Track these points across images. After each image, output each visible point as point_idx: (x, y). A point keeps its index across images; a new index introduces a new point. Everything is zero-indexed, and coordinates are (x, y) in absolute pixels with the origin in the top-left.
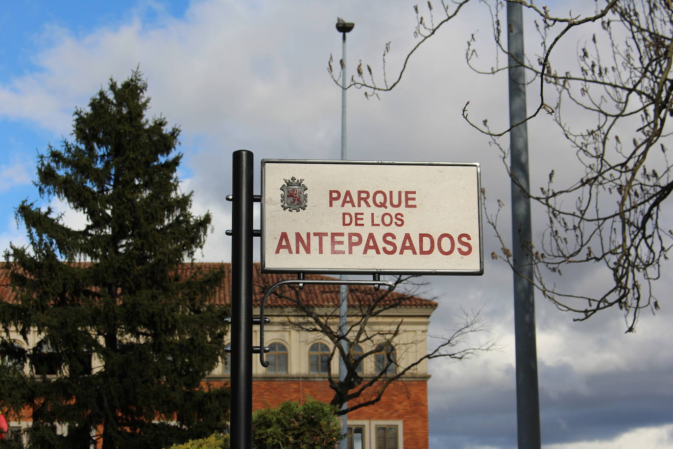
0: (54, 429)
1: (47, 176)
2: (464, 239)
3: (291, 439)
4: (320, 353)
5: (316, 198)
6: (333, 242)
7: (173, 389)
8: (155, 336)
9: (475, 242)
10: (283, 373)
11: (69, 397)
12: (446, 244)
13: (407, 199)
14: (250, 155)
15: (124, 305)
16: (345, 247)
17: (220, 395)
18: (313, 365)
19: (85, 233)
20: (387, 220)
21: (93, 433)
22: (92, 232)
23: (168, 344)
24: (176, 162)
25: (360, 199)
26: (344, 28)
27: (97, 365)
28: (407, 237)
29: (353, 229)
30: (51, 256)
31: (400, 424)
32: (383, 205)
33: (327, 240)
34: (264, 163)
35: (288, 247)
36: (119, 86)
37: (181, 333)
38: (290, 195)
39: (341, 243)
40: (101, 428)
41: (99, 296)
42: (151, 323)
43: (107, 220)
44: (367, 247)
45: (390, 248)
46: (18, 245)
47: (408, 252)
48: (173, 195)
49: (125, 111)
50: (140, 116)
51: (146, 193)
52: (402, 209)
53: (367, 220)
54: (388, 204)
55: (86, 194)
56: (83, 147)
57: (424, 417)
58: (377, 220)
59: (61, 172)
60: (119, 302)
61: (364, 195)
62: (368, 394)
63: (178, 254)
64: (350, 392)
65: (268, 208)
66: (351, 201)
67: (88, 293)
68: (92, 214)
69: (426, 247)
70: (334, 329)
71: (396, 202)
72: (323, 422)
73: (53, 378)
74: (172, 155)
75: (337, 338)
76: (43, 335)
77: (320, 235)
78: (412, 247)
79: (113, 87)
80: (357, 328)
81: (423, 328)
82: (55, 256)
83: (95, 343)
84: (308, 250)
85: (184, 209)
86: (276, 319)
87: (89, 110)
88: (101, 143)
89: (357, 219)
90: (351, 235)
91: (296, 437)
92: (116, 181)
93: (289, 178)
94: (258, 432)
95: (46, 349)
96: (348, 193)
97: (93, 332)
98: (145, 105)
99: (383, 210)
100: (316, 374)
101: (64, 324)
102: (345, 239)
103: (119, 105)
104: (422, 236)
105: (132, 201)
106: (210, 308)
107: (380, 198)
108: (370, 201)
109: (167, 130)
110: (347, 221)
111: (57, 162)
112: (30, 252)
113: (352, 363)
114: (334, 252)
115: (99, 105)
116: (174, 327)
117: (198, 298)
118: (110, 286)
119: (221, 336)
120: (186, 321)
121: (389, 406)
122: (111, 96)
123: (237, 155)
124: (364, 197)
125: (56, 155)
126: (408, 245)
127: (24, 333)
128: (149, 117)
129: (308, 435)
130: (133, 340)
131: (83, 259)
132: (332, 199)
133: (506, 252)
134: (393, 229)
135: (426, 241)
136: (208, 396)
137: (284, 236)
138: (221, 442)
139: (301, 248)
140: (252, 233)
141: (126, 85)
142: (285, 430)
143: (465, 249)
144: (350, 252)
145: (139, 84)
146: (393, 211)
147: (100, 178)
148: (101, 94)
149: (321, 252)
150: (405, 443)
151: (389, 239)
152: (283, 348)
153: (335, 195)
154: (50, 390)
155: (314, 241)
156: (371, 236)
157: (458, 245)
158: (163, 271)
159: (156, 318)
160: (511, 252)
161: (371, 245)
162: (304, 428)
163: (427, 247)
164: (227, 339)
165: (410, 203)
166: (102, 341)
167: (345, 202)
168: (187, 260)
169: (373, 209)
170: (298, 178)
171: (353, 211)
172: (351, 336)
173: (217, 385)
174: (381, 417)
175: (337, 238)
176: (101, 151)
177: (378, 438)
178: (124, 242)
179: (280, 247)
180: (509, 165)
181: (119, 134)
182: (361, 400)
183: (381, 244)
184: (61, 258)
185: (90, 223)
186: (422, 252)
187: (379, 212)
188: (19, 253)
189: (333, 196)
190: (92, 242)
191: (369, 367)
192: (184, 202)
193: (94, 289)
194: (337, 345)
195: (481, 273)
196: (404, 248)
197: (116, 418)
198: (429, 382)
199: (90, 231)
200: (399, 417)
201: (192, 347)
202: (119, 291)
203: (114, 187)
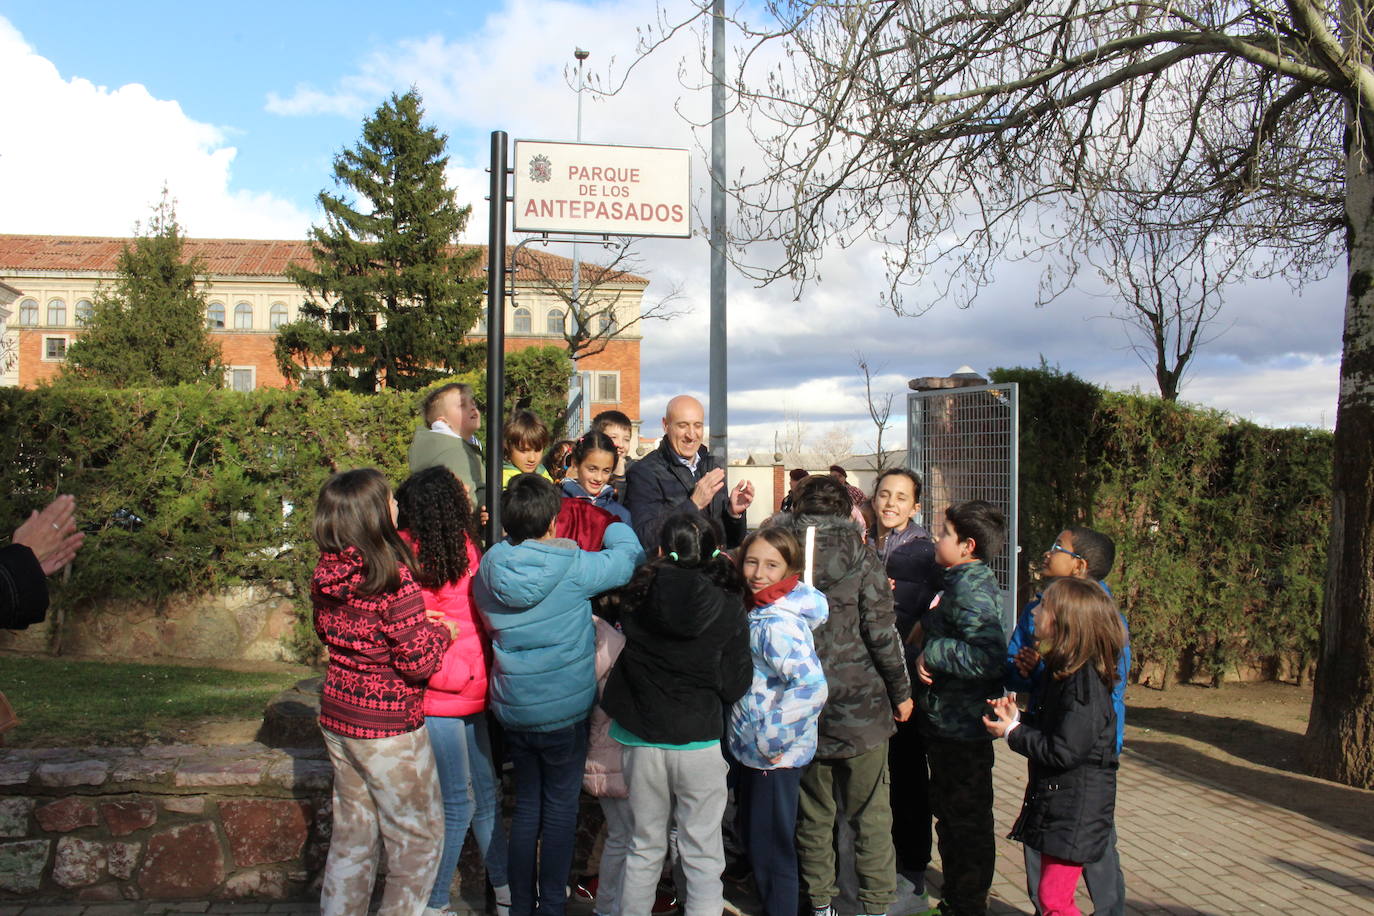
0: (348, 373)
1: (341, 170)
2: (677, 209)
3: (533, 376)
4: (556, 317)
5: (558, 171)
6: (572, 208)
7: (441, 343)
8: (428, 301)
9: (685, 212)
10: (527, 333)
11: (359, 347)
13: (632, 175)
14: (505, 135)
15: (403, 275)
16: (581, 212)
17: (479, 348)
18: (551, 327)
19: (371, 217)
20: (616, 191)
21: (378, 376)
22: (379, 217)
23: (439, 307)
24: (444, 162)
25: (594, 174)
26: (581, 56)
27: (381, 322)
28: (632, 206)
29: (588, 198)
30: (345, 235)
31: (618, 374)
32: (613, 179)
33: (566, 207)
34: (516, 142)
35: (535, 211)
36: (400, 98)
37: (448, 298)
38: (537, 169)
39: (578, 209)
40: (384, 372)
41: (383, 268)
42: (425, 291)
43: (389, 207)
44: (599, 213)
45: (617, 214)
46: (318, 226)
47: (632, 218)
48: (442, 188)
49: (404, 119)
50: (417, 123)
51: (421, 186)
52: (628, 183)
53: (599, 191)
54: (617, 178)
55: (374, 186)
56: (370, 147)
57: (637, 368)
58: (608, 192)
59: (353, 167)
60: (399, 273)
61: (597, 171)
62: (594, 346)
63: (446, 235)
64: (580, 344)
65: (519, 179)
66: (587, 176)
67: (373, 265)
68: (377, 202)
70: (568, 293)
71: (623, 177)
72: (559, 363)
73: (347, 333)
74: (441, 157)
75: (571, 302)
76: (339, 299)
77: (561, 202)
78: (635, 214)
79: (395, 99)
80: (588, 292)
81: (638, 299)
82: (348, 236)
83: (380, 306)
84: (551, 214)
85: (450, 200)
86: (524, 291)
87: (375, 117)
88: (386, 144)
89: (591, 190)
90: (586, 203)
91: (537, 374)
92: (397, 175)
93: (537, 155)
94: (508, 369)
95: (341, 310)
96: (584, 169)
97: (377, 296)
98: (420, 114)
99: (612, 184)
100: (552, 333)
101: (355, 290)
102: (581, 206)
103: (399, 113)
104: (643, 205)
105: (410, 192)
106: (470, 280)
107: (610, 174)
108: (602, 175)
109: (437, 136)
110: (583, 191)
111: (349, 160)
112: (329, 232)
113: (582, 323)
114: (572, 216)
115: (383, 115)
116: (443, 294)
117: (461, 271)
118: (391, 260)
119: (479, 302)
120: (451, 290)
121: (610, 360)
122: (393, 107)
123: (494, 135)
124: (597, 172)
125: (348, 154)
126: (631, 212)
127: (324, 296)
128: (424, 124)
129: (546, 372)
130: (409, 303)
131: (372, 239)
132: (571, 173)
133: (705, 230)
134: (620, 199)
135: (646, 210)
136: (469, 349)
137: (532, 202)
138: (478, 376)
139: (546, 212)
140: (505, 199)
141: (406, 98)
142: (529, 369)
143: (677, 217)
144: (585, 216)
145: (416, 98)
146: (620, 185)
147: (384, 173)
148: (385, 104)
149: (561, 216)
150: (622, 389)
151: (617, 207)
152: (528, 313)
153: (574, 170)
154: (343, 342)
155: (557, 207)
156: (602, 204)
157: (672, 214)
158: (435, 249)
159: (430, 287)
160: (709, 230)
161: (602, 212)
162: (543, 367)
163: (647, 214)
164: (485, 304)
165: (635, 178)
166: (385, 304)
167: (581, 175)
168: (453, 242)
169: (605, 181)
170: (544, 155)
171: (588, 183)
172: (582, 300)
173: (476, 341)
174: (603, 369)
175: (575, 205)
176: (386, 151)
177: (601, 384)
178: (403, 225)
179: (528, 211)
180: (710, 164)
181: (402, 137)
182: (589, 349)
183: (610, 211)
184: (354, 237)
185: (376, 209)
186: (643, 219)
187: (609, 185)
188: (319, 232)
189: (572, 171)
190: (377, 225)
191: (594, 327)
192: (451, 194)
193: (379, 263)
194: (571, 306)
195: (689, 237)
196: (628, 214)
197: (397, 364)
198: (642, 342)
199: (376, 216)
200: (617, 369)
201: (457, 310)
202: (398, 264)
203: (395, 180)
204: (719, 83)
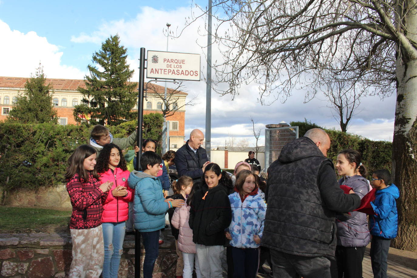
0: (96, 120)
1: (95, 58)
2: (196, 72)
3: (152, 122)
4: (160, 104)
5: (160, 60)
6: (164, 71)
7: (124, 111)
8: (120, 99)
9: (199, 73)
10: (150, 109)
11: (99, 112)
12: (192, 73)
13: (183, 62)
14: (144, 49)
15: (113, 91)
16: (167, 73)
17: (136, 113)
18: (158, 107)
19: (104, 73)
20: (178, 66)
21: (105, 121)
22: (106, 73)
23: (123, 100)
24: (126, 57)
25: (171, 61)
26: (168, 25)
27: (106, 105)
28: (182, 71)
29: (169, 68)
31: (178, 122)
32: (177, 63)
33: (163, 71)
34: (148, 51)
35: (153, 72)
36: (113, 37)
37: (126, 98)
38: (154, 59)
39: (166, 72)
40: (107, 120)
41: (107, 88)
42: (120, 96)
43: (109, 70)
44: (173, 73)
45: (178, 73)
46: (87, 75)
47: (183, 75)
48: (125, 65)
49: (114, 43)
50: (118, 45)
51: (119, 64)
52: (181, 64)
53: (173, 66)
54: (178, 63)
55: (104, 63)
56: (104, 52)
57: (184, 120)
58: (175, 67)
59: (98, 58)
60: (112, 90)
61: (172, 60)
62: (171, 113)
63: (126, 79)
65: (149, 62)
66: (169, 62)
67: (104, 88)
68: (105, 68)
69: (187, 74)
70: (163, 97)
71: (180, 62)
72: (160, 118)
73: (96, 108)
74: (125, 55)
75: (164, 100)
76: (93, 98)
77: (161, 70)
78: (183, 73)
79: (111, 37)
80: (169, 97)
81: (184, 99)
82: (96, 79)
83: (106, 100)
84: (158, 73)
85: (128, 68)
86: (149, 96)
87: (105, 43)
88: (108, 51)
89: (170, 66)
90: (169, 70)
92: (112, 60)
94: (144, 120)
95: (94, 101)
96: (168, 60)
97: (105, 97)
98: (119, 42)
100: (158, 109)
101: (98, 95)
102: (167, 71)
103: (113, 42)
104: (186, 71)
105: (115, 66)
106: (133, 92)
107: (176, 61)
108: (174, 62)
109: (124, 49)
110: (168, 66)
111: (97, 55)
112: (90, 77)
113: (167, 106)
114: (164, 74)
115: (108, 42)
116: (125, 97)
117: (131, 90)
118: (109, 86)
119: (136, 99)
120: (128, 95)
121: (175, 117)
122: (111, 39)
123: (141, 49)
125: (97, 53)
126: (182, 73)
127: (88, 97)
128: (120, 45)
129: (156, 121)
130: (115, 99)
131: (104, 80)
132: (164, 61)
133: (205, 79)
134: (179, 69)
135: (187, 72)
136: (133, 113)
137: (152, 69)
138: (135, 122)
139: (156, 72)
140: (144, 68)
141: (115, 37)
142: (151, 120)
143: (196, 75)
145: (118, 37)
146: (179, 65)
147: (108, 60)
148: (108, 39)
149: (161, 73)
150: (179, 126)
151: (178, 71)
152: (151, 103)
153: (165, 60)
154: (94, 111)
155: (160, 71)
156: (174, 70)
157: (194, 74)
158: (123, 83)
159: (121, 94)
160: (206, 79)
161: (174, 72)
162: (155, 119)
164: (138, 100)
165: (183, 63)
166: (107, 99)
167: (167, 61)
168: (128, 81)
169: (174, 64)
170: (156, 55)
171: (169, 64)
172: (167, 99)
173: (135, 111)
174: (174, 120)
175: (165, 70)
176: (108, 53)
177: (173, 125)
178: (113, 75)
179: (151, 72)
180: (207, 59)
181: (113, 49)
182: (169, 114)
183: (176, 72)
184: (98, 79)
185: (105, 70)
186: (186, 75)
187: (176, 65)
188: (87, 77)
190: (105, 75)
191: (171, 108)
192: (128, 66)
193: (106, 87)
194: (164, 101)
195: (200, 81)
196: (181, 74)
197: (110, 118)
198: (185, 112)
199: (105, 73)
200: (178, 120)
201: (129, 101)
202: (112, 87)
203: (111, 62)
204: (210, 34)
